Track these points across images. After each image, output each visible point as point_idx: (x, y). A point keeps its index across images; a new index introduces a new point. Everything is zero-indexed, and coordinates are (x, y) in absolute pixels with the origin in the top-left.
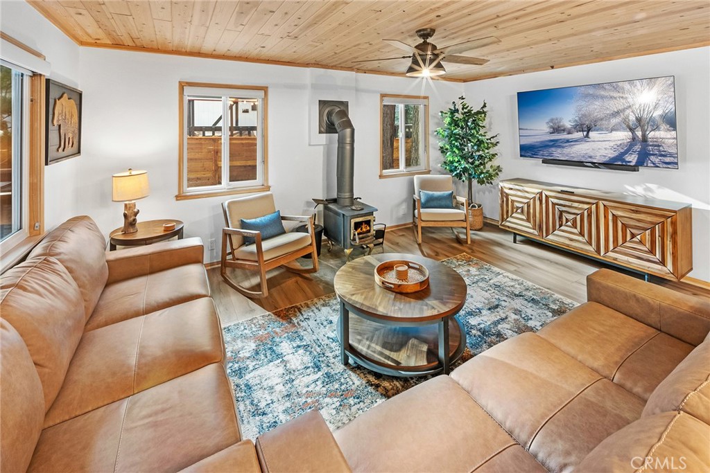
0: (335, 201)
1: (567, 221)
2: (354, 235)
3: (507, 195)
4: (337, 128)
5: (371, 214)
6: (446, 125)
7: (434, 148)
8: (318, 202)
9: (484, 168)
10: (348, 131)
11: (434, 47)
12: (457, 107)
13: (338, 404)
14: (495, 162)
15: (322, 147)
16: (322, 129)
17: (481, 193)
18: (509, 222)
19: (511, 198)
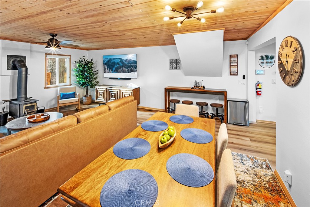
0: (16, 100)
1: (113, 96)
2: (25, 111)
3: (98, 90)
4: (18, 68)
5: (36, 102)
6: (77, 67)
7: (73, 75)
8: (6, 101)
9: (93, 82)
10: (24, 69)
11: (56, 40)
12: (82, 60)
14: (97, 80)
15: (9, 76)
16: (9, 68)
17: (93, 91)
18: (98, 99)
19: (99, 91)
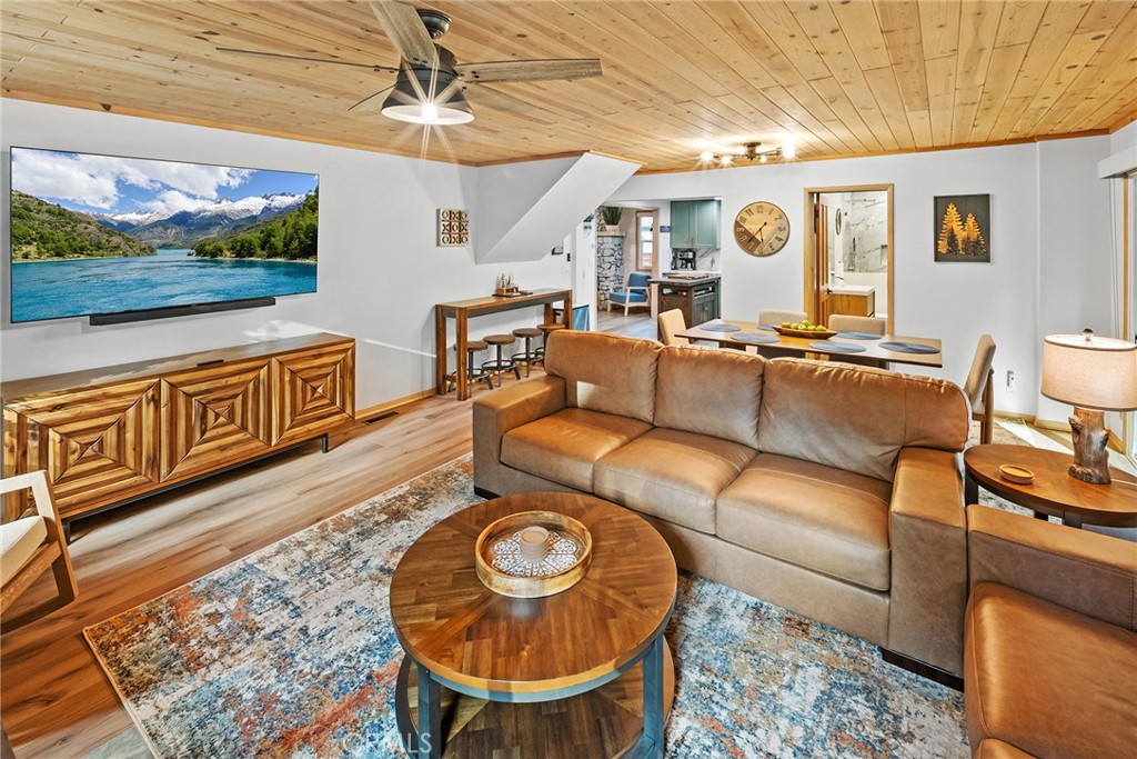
1: (217, 416)
3: (45, 429)
13: (743, 734)
